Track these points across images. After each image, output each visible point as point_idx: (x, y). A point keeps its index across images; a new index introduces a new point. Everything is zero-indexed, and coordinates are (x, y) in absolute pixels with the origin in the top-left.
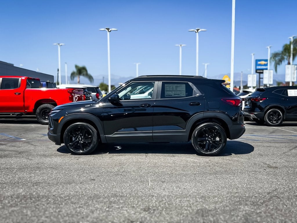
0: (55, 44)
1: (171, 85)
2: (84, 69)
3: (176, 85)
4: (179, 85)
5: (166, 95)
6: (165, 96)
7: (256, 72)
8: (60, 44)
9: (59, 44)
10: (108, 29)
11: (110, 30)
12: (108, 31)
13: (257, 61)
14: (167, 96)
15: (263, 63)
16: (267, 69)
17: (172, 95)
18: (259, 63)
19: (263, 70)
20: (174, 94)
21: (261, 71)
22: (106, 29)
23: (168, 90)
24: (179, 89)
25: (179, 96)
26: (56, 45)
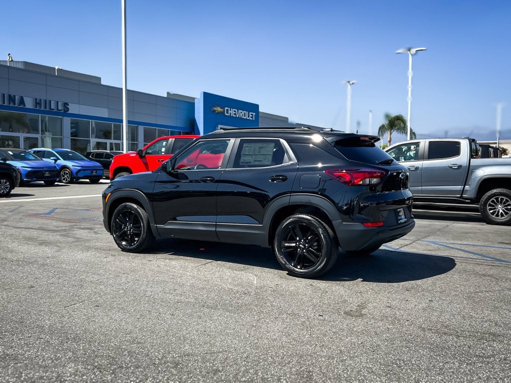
1: (253, 144)
2: (400, 119)
3: (260, 145)
4: (264, 145)
5: (242, 162)
6: (241, 164)
9: (349, 82)
14: (243, 164)
17: (250, 162)
20: (255, 161)
23: (247, 153)
24: (263, 151)
25: (261, 163)
26: (345, 84)
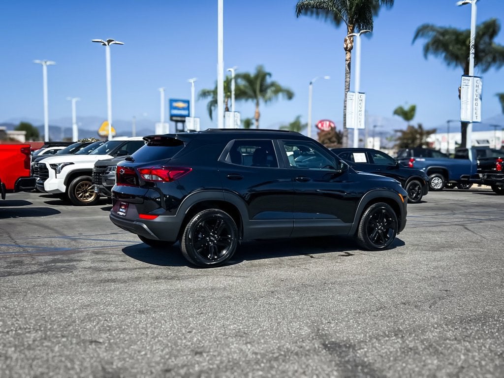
7: (171, 120)
13: (172, 101)
15: (181, 105)
16: (189, 116)
18: (175, 104)
19: (184, 116)
21: (183, 119)
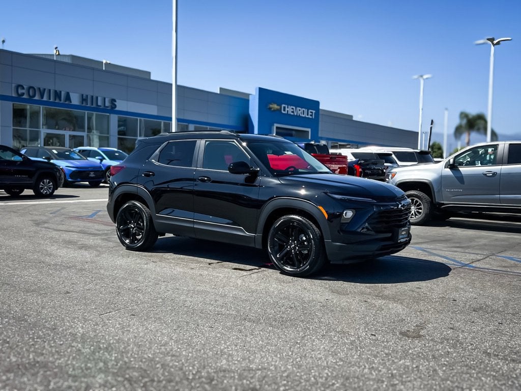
0: (416, 77)
2: (481, 118)
8: (425, 77)
9: (422, 76)
10: (492, 40)
11: (495, 42)
12: (493, 44)
22: (488, 39)
26: (417, 79)
